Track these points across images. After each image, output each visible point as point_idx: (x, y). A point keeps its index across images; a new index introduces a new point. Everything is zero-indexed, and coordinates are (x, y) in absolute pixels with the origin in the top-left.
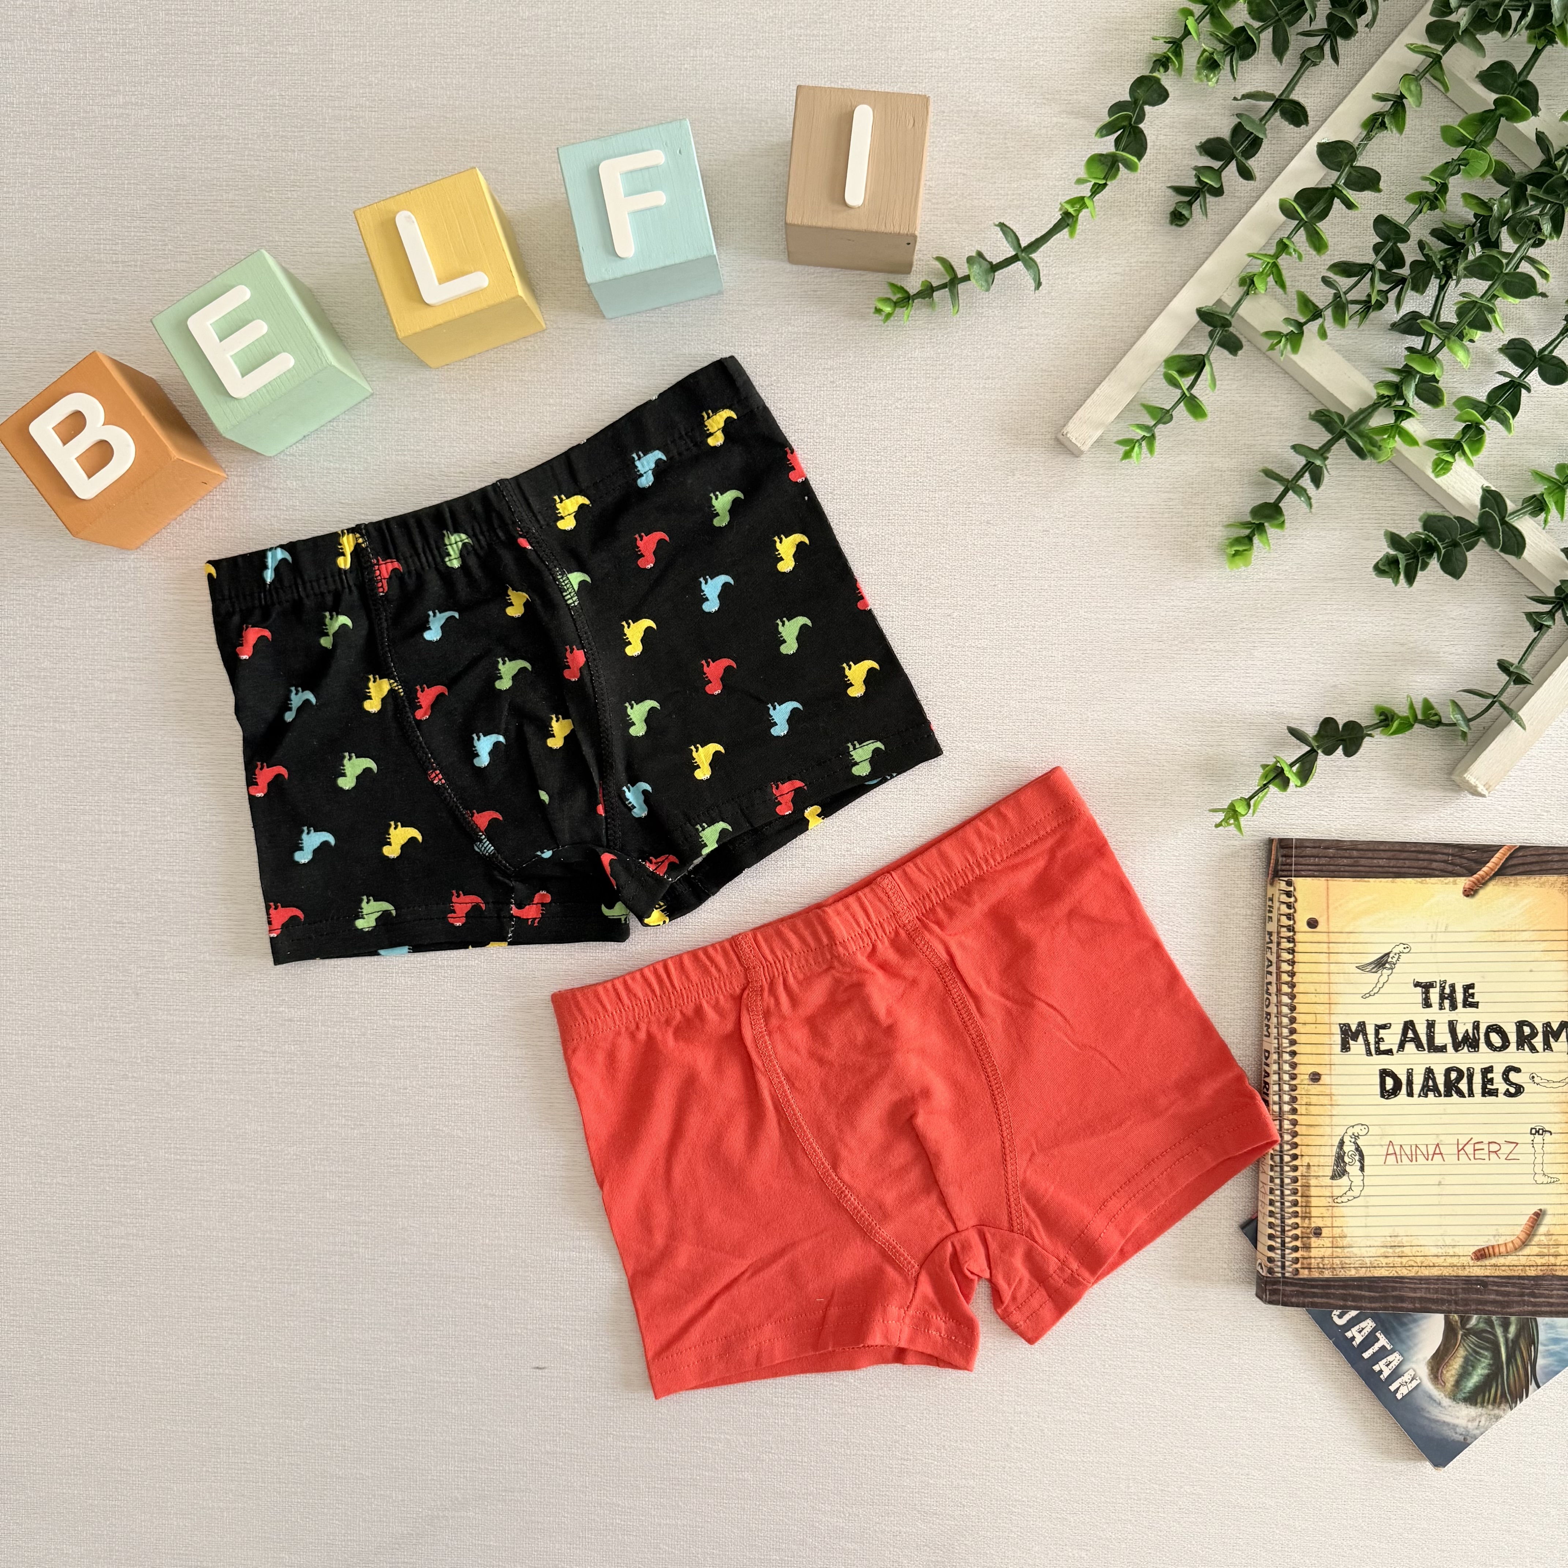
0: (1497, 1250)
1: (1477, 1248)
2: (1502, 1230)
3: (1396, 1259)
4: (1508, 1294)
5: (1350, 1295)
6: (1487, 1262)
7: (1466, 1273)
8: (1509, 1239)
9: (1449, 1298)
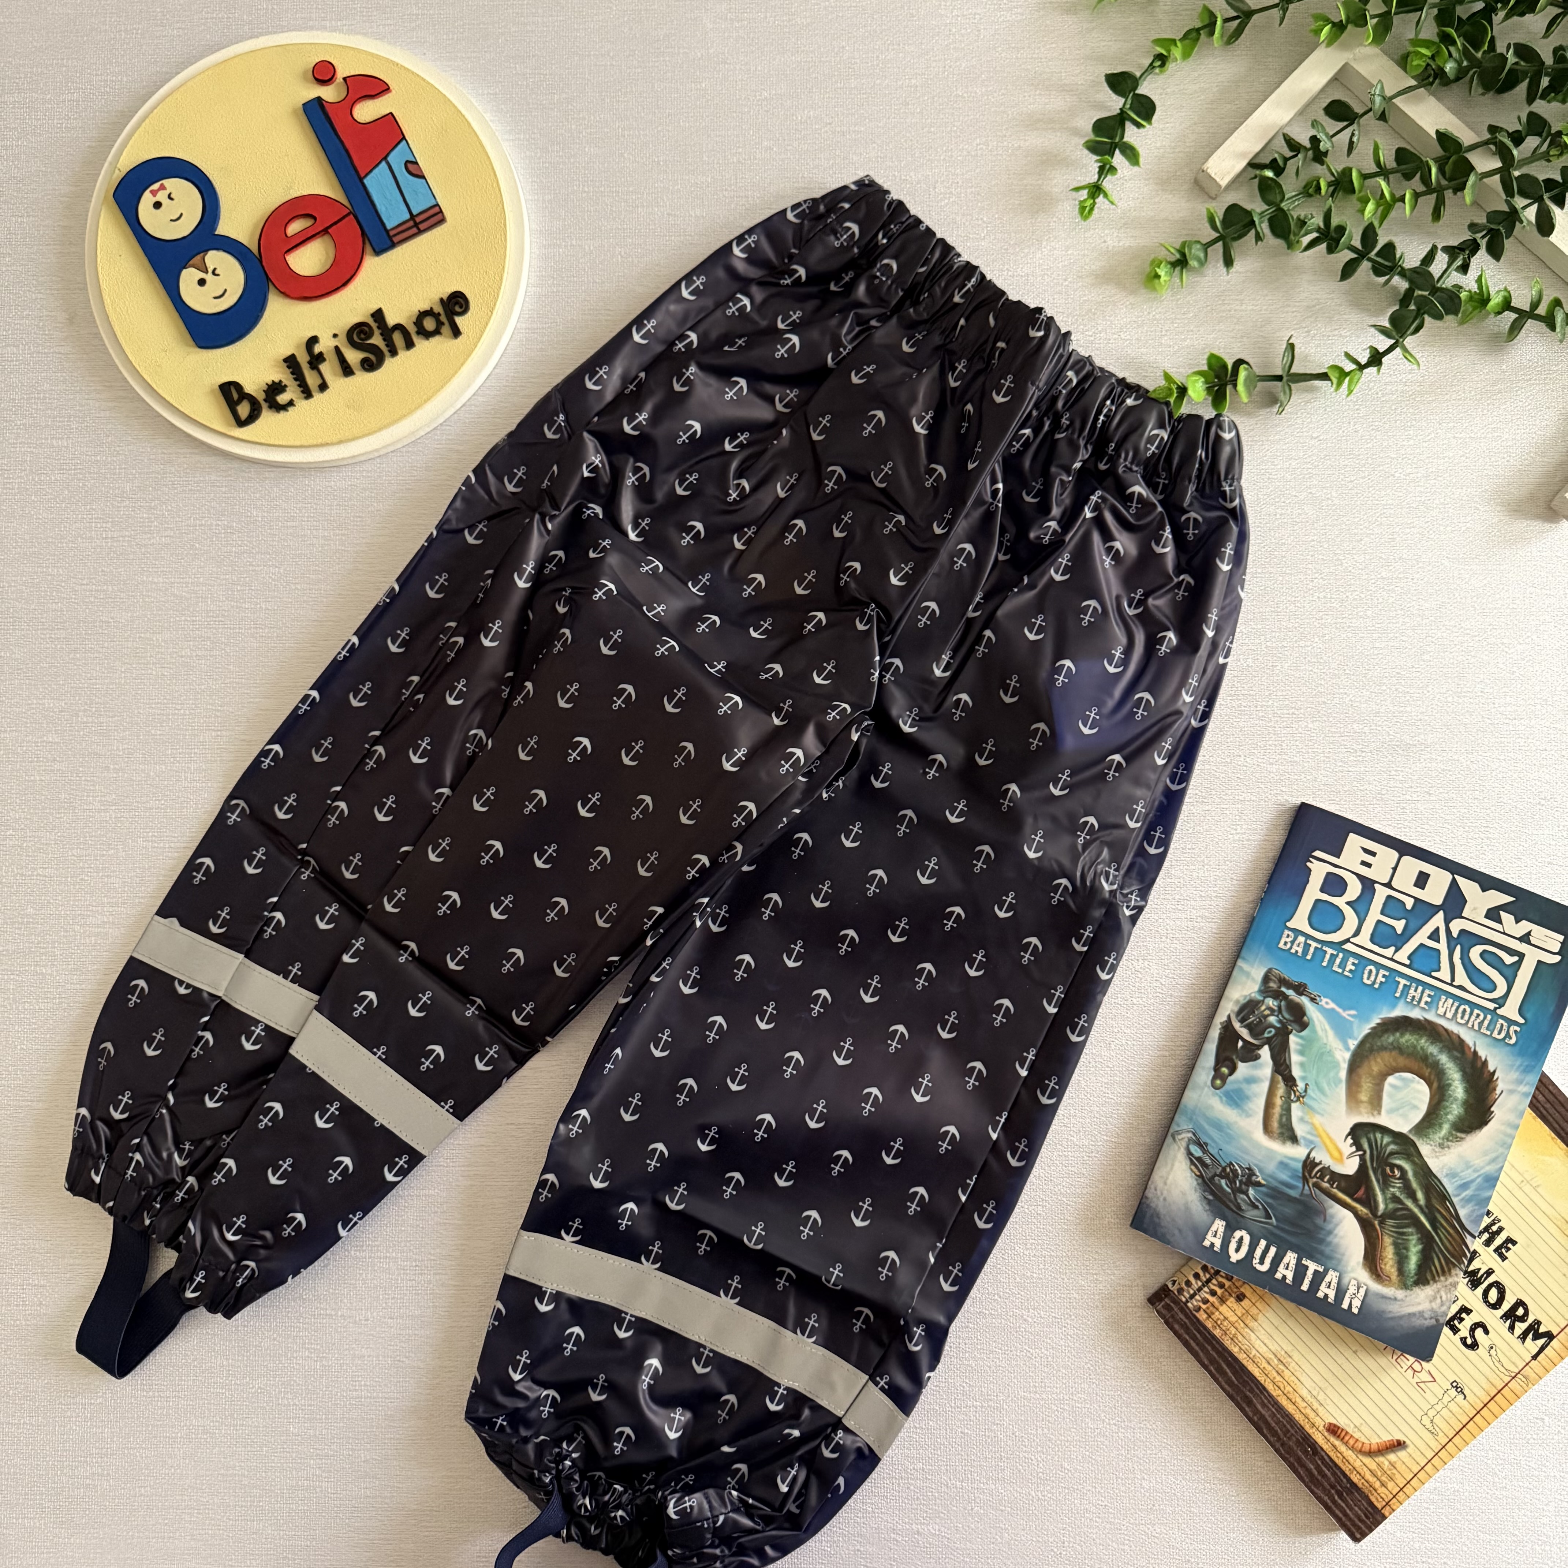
0: (1347, 1438)
1: (1334, 1422)
2: (1364, 1429)
3: (1274, 1372)
4: (1324, 1476)
5: (1217, 1362)
6: (1332, 1439)
7: (1311, 1431)
8: (1363, 1439)
9: (1282, 1436)
